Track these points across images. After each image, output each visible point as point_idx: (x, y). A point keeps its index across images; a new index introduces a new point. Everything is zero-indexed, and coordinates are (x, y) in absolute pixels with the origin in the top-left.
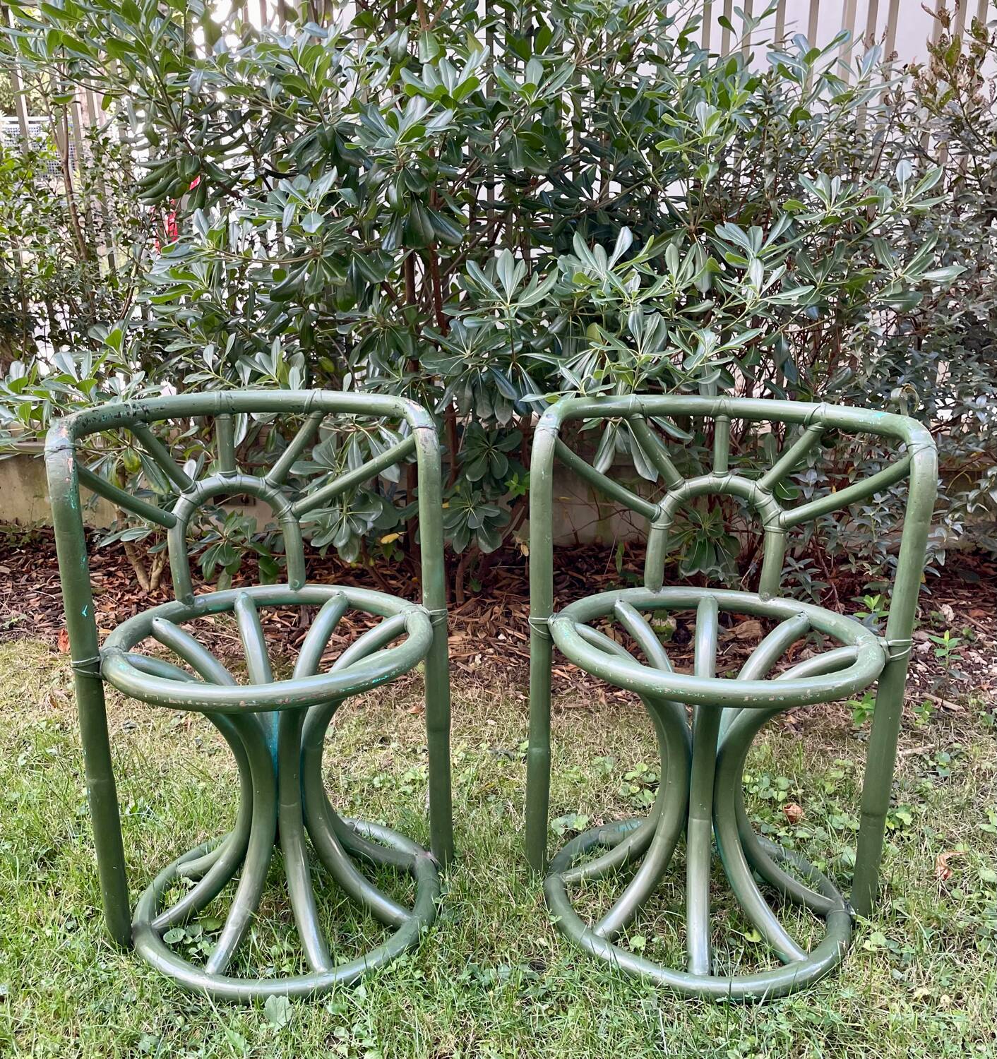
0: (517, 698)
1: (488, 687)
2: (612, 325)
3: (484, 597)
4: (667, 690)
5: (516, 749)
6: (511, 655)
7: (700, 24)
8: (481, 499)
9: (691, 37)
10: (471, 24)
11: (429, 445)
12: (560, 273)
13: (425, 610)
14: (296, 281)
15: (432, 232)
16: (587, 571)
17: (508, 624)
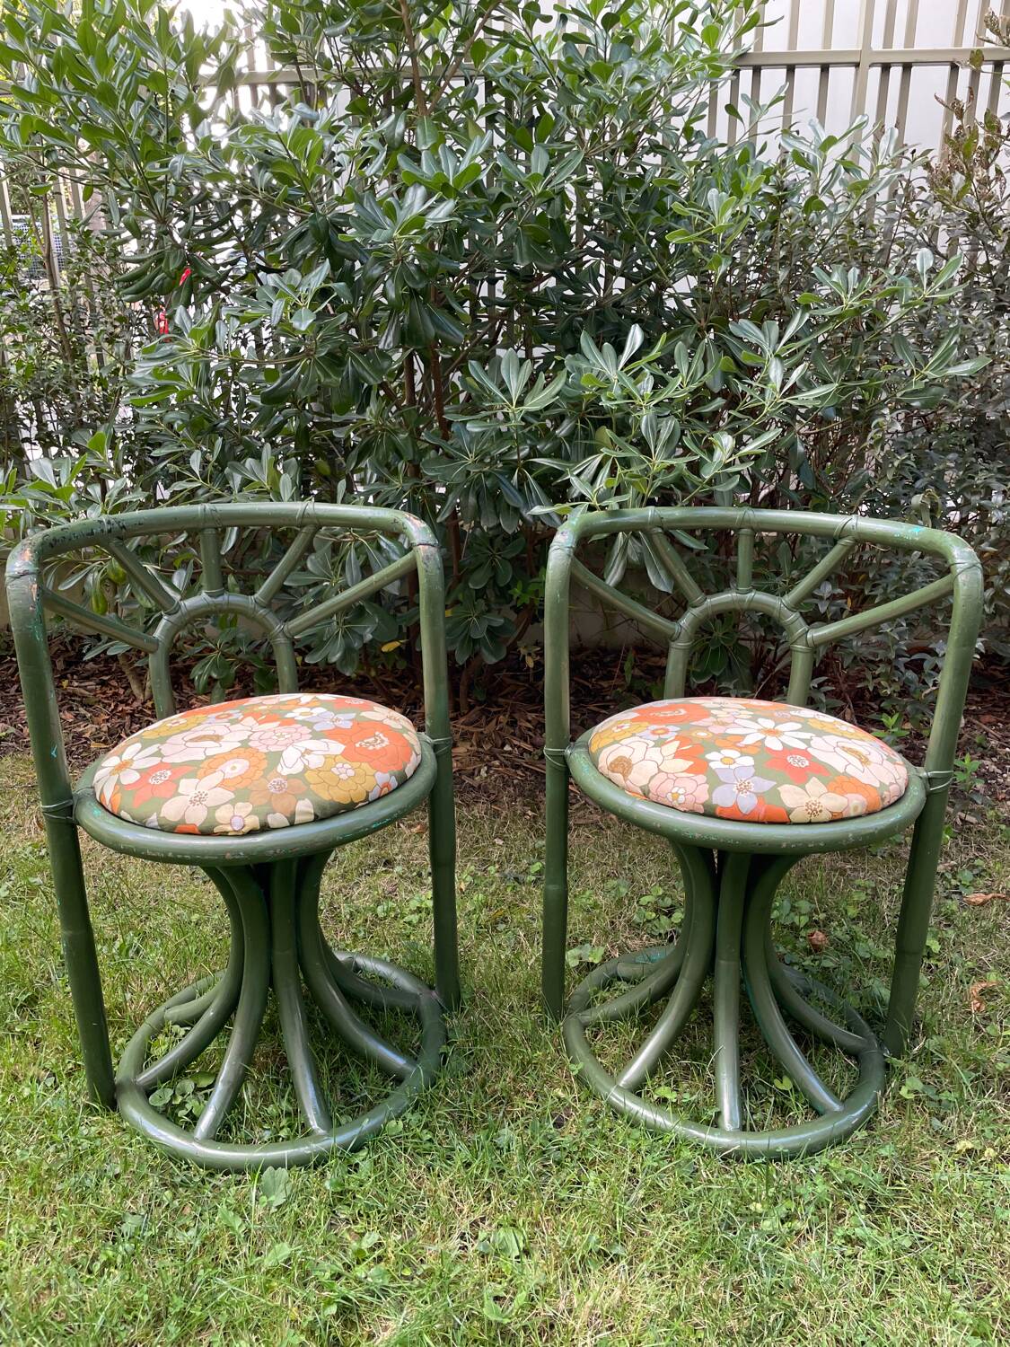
0: (525, 814)
1: (494, 802)
2: (622, 428)
3: (489, 706)
4: (697, 835)
5: (526, 872)
6: (518, 767)
7: (706, 112)
8: (484, 608)
9: (696, 126)
10: (470, 113)
11: (431, 563)
12: (569, 374)
13: (428, 739)
14: (288, 383)
15: (432, 331)
16: (592, 676)
17: (513, 734)
